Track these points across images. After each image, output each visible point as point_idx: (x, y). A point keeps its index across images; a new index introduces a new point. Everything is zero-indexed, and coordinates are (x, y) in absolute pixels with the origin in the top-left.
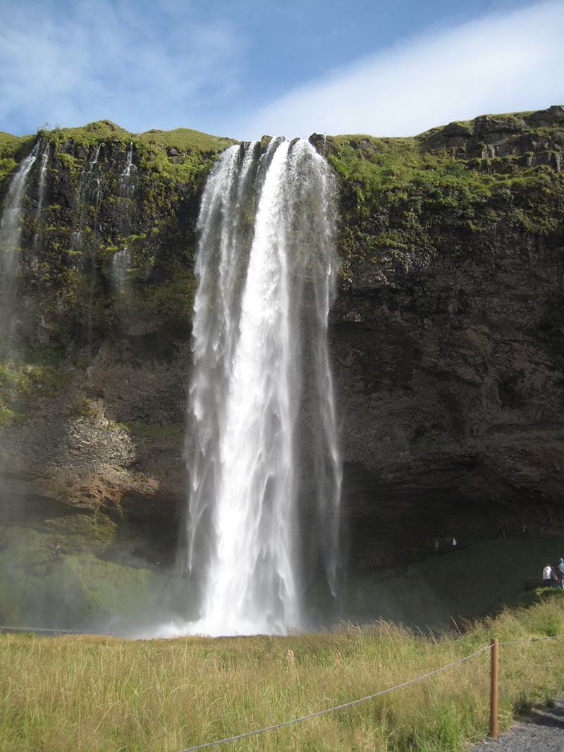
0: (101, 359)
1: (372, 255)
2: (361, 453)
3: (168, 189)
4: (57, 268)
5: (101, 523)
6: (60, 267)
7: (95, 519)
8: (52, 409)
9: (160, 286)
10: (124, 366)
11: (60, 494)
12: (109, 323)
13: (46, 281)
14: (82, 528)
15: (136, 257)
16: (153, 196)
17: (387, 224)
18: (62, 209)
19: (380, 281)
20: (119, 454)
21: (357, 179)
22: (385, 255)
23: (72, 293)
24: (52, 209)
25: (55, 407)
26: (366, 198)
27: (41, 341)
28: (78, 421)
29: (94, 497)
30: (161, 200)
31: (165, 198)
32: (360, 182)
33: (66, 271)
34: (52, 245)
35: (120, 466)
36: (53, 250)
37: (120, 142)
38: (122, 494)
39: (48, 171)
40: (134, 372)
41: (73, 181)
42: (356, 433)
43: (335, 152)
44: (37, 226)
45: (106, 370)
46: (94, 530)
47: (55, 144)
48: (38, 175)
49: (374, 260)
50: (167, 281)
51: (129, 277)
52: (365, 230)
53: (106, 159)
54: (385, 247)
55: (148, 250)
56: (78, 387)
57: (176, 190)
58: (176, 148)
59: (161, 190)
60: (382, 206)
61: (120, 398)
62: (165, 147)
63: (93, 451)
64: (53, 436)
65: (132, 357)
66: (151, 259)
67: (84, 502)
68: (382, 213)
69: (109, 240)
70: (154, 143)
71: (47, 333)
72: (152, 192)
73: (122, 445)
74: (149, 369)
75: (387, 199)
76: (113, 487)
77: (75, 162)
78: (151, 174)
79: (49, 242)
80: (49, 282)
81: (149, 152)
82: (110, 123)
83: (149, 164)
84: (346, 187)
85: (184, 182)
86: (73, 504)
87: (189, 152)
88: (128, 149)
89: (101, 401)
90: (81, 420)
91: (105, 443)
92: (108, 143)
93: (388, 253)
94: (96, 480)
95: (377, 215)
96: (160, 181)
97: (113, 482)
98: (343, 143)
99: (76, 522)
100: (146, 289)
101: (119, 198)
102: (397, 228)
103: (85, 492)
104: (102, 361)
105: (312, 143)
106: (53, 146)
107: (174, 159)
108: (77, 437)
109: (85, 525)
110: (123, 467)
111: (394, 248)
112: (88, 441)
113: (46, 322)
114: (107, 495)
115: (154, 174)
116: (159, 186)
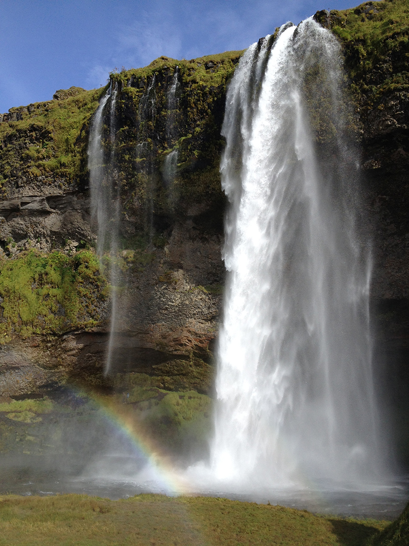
0: (174, 238)
1: (378, 103)
2: (404, 290)
3: (205, 94)
4: (130, 174)
5: (197, 366)
6: (132, 173)
7: (192, 363)
8: (143, 281)
9: (203, 172)
10: (195, 242)
11: (157, 345)
12: (173, 209)
13: (124, 185)
14: (182, 371)
15: (183, 153)
16: (194, 102)
17: (391, 70)
18: (129, 129)
19: (391, 125)
20: (200, 310)
21: (359, 38)
22: (392, 99)
23: (143, 191)
24: (122, 130)
25: (144, 279)
26: (367, 53)
27: (129, 232)
28: (163, 288)
29: (185, 345)
30: (200, 104)
31: (203, 102)
32: (362, 40)
33: (136, 175)
34: (124, 157)
35: (203, 319)
36: (125, 161)
37: (168, 68)
38: (208, 342)
39: (117, 102)
40: (204, 246)
41: (135, 106)
42: (396, 272)
43: (339, 21)
44: (113, 146)
45: (180, 247)
46: (192, 371)
47: (121, 82)
48: (110, 107)
49: (381, 107)
50: (209, 167)
51: (179, 169)
52: (371, 82)
53: (159, 84)
54: (390, 92)
55: (192, 145)
56: (160, 262)
57: (210, 94)
58: (212, 62)
59: (199, 97)
60: (383, 55)
61: (197, 267)
62: (204, 63)
63: (178, 310)
64: (146, 302)
65: (199, 234)
66: (194, 152)
67: (178, 350)
68: (385, 62)
69: (166, 145)
70: (194, 62)
71: (132, 225)
72: (192, 100)
73: (201, 304)
74: (215, 242)
75: (387, 47)
76: (200, 337)
77: (137, 91)
78: (191, 86)
79: (121, 155)
80: (126, 186)
81: (189, 69)
82: (165, 58)
83: (189, 79)
84: (348, 49)
85: (217, 85)
86: (170, 352)
87: (223, 62)
88: (175, 72)
89: (181, 271)
90: (164, 287)
91: (187, 302)
92: (160, 71)
93: (394, 96)
94: (185, 332)
95: (380, 65)
96: (198, 89)
97: (199, 332)
98: (347, 13)
99: (176, 366)
100: (192, 176)
101: (169, 111)
102: (400, 71)
103: (177, 342)
104: (175, 240)
105: (317, 21)
106: (120, 83)
107: (210, 70)
108: (164, 300)
109: (183, 368)
110: (207, 320)
111: (399, 90)
112: (173, 302)
113: (129, 217)
114: (196, 343)
115: (193, 85)
116: (197, 94)
